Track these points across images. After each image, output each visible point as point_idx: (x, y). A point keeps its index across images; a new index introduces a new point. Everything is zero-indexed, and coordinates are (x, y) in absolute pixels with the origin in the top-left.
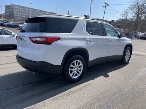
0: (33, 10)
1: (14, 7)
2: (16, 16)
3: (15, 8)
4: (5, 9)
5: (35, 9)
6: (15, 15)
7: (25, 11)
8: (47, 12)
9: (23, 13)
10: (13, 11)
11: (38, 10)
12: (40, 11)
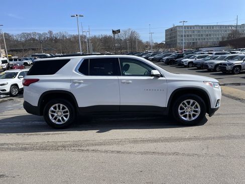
0: (207, 28)
1: (178, 29)
2: (179, 43)
3: (179, 31)
4: (166, 35)
5: (210, 26)
6: (178, 41)
7: (193, 32)
8: (234, 26)
9: (191, 36)
10: (175, 37)
11: (216, 26)
12: (221, 26)
